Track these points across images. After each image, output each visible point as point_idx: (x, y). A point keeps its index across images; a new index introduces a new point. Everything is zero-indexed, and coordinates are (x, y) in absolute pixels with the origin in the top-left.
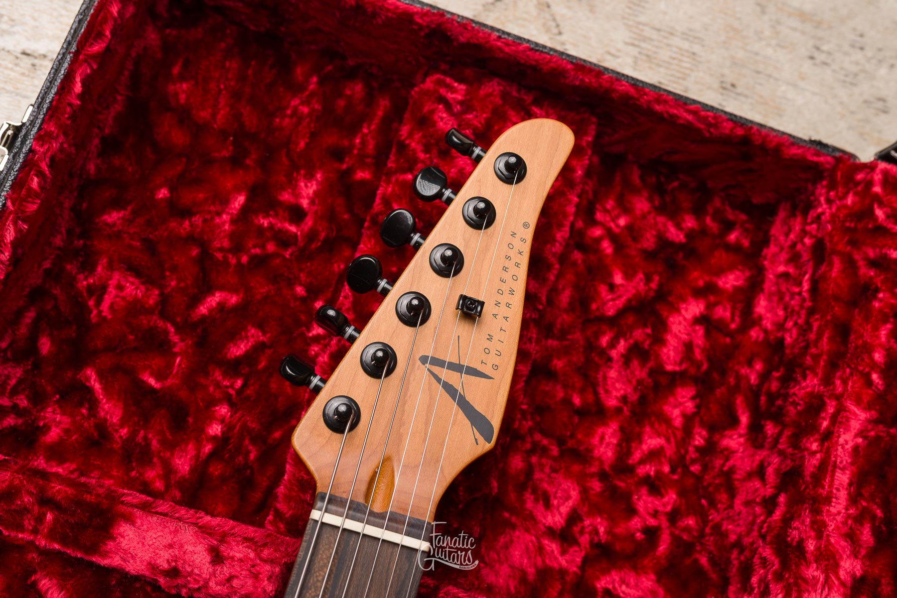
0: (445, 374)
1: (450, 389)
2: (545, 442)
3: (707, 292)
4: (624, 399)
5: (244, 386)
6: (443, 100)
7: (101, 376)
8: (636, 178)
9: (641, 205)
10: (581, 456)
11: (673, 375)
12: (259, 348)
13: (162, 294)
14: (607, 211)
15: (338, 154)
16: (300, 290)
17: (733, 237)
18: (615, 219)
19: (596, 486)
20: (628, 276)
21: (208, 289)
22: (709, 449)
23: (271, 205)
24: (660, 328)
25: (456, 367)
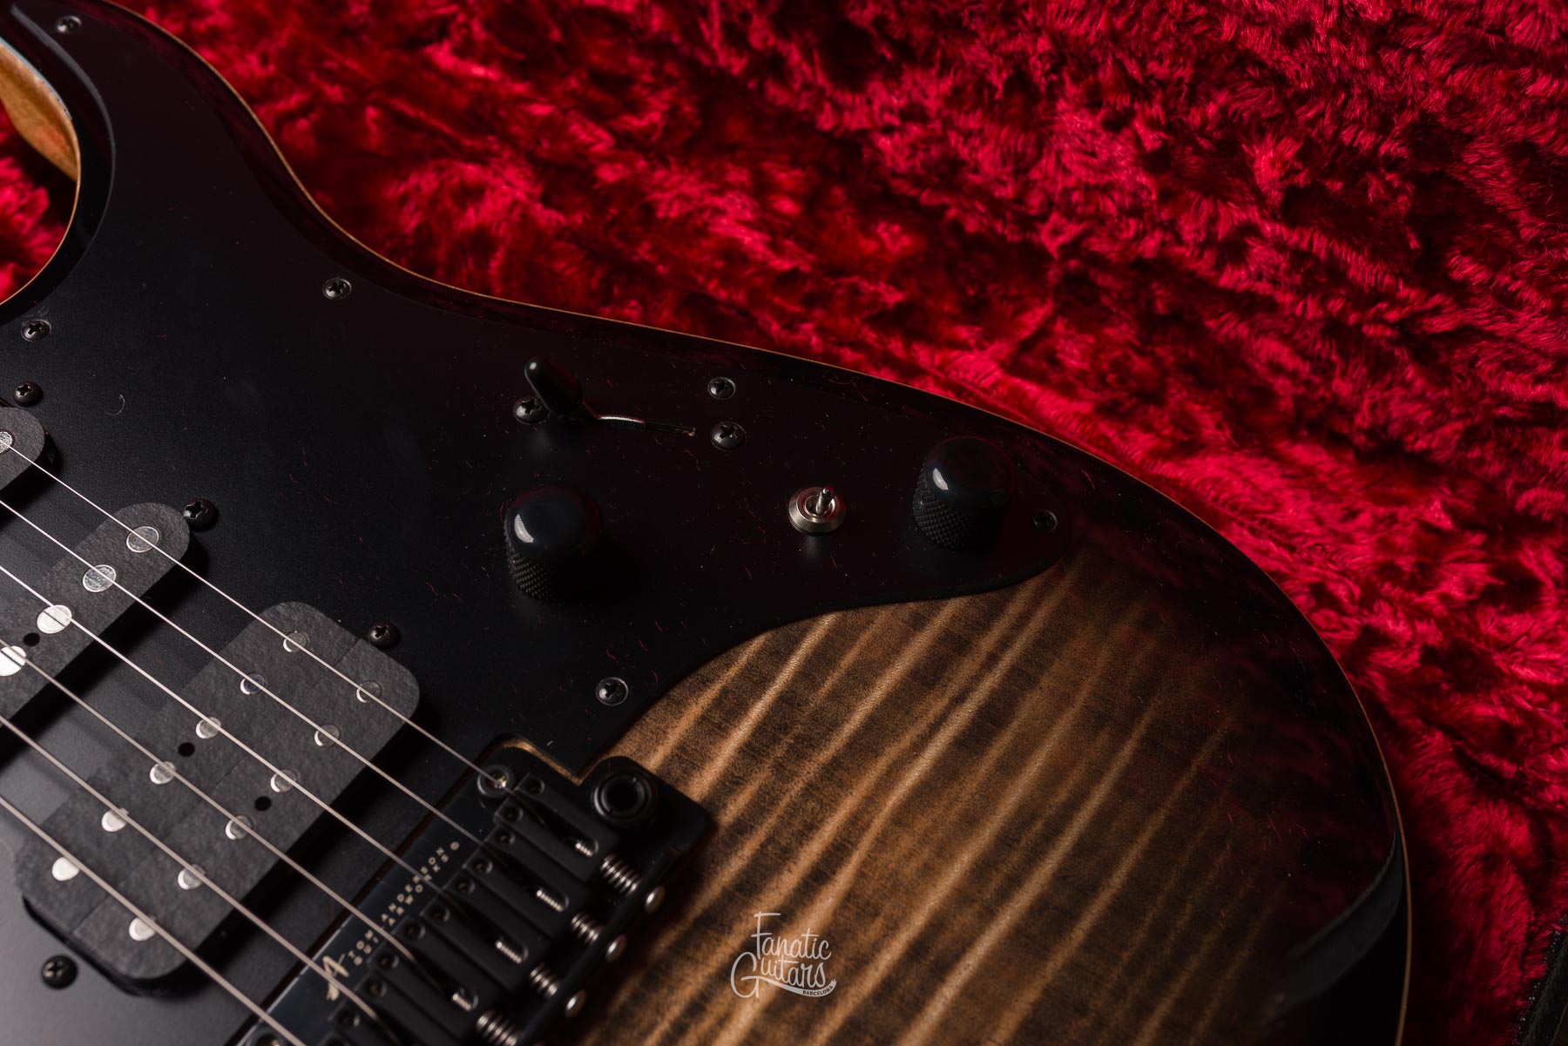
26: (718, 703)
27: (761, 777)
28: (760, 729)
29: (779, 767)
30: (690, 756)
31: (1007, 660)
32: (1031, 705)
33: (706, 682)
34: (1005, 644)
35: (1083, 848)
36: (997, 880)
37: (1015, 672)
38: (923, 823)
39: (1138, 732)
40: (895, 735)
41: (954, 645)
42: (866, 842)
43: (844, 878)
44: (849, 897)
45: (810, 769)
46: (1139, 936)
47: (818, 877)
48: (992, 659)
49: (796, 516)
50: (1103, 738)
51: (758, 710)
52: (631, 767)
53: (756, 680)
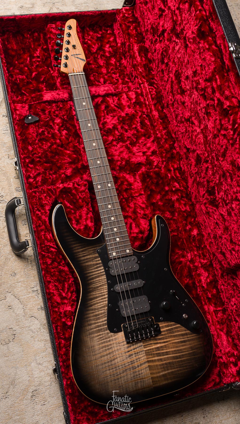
0: (76, 56)
1: (77, 57)
2: (95, 74)
3: (109, 42)
4: (104, 63)
5: (46, 84)
6: (52, 28)
7: (25, 91)
8: (88, 30)
9: (91, 33)
10: (102, 73)
11: (109, 57)
12: (45, 77)
13: (26, 76)
14: (86, 36)
15: (39, 45)
16: (46, 67)
17: (109, 32)
18: (88, 37)
19: (106, 77)
20: (95, 45)
21: (31, 73)
22: (121, 64)
23: (34, 57)
24: (104, 51)
25: (77, 55)
26: (167, 325)
27: (166, 333)
28: (169, 329)
29: (168, 333)
30: (163, 327)
31: (189, 338)
32: (188, 343)
33: (168, 323)
34: (190, 337)
35: (182, 355)
36: (175, 352)
37: (189, 339)
38: (174, 345)
39: (193, 351)
40: (177, 337)
41: (186, 334)
42: (169, 343)
43: (166, 344)
44: (165, 345)
45: (170, 335)
46: (181, 364)
47: (164, 342)
48: (188, 337)
49: (184, 315)
50: (190, 349)
51: (170, 328)
52: (158, 325)
53: (171, 326)
